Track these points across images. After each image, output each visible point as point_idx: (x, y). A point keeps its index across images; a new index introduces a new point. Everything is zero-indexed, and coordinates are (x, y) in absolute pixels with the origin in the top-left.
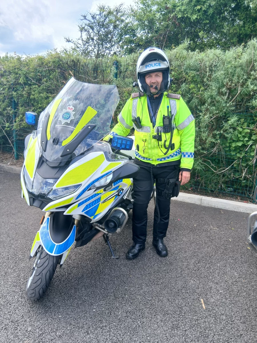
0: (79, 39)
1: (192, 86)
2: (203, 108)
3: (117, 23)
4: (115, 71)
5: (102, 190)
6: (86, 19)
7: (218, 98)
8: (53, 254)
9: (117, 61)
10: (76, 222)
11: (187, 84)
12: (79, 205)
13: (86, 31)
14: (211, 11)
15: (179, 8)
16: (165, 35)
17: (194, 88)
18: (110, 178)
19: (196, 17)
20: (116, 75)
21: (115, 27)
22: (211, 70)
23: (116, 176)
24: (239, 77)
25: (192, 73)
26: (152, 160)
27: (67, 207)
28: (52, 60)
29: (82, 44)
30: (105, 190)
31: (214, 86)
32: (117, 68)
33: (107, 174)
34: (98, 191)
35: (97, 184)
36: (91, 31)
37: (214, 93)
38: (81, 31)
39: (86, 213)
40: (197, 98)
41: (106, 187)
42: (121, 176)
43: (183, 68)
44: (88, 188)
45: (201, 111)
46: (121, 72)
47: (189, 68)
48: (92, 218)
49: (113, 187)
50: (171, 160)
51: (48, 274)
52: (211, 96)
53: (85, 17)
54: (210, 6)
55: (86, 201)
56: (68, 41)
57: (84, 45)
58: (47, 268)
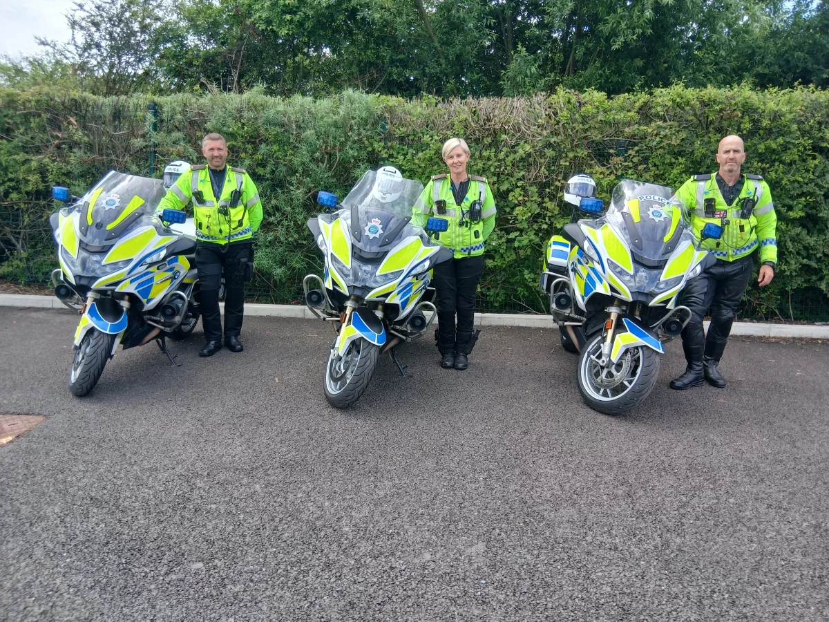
0: (69, 44)
1: (275, 148)
2: (294, 179)
3: (148, 21)
4: (153, 120)
5: (155, 267)
6: (84, 10)
7: (312, 166)
8: (108, 332)
9: (154, 102)
10: (125, 309)
11: (267, 145)
12: (131, 282)
13: (82, 28)
14: (309, 24)
15: (258, 14)
16: (239, 51)
17: (279, 151)
18: (163, 253)
19: (286, 32)
20: (155, 127)
21: (144, 28)
22: (299, 127)
23: (170, 251)
24: (335, 138)
25: (275, 130)
26: (219, 239)
27: (116, 284)
28: (34, 99)
29: (75, 52)
30: (158, 269)
31: (304, 148)
32: (156, 114)
33: (160, 249)
34: (151, 269)
35: (148, 260)
36: (93, 29)
37: (307, 160)
38: (73, 28)
39: (138, 292)
40: (285, 165)
41: (159, 264)
42: (175, 251)
43: (260, 122)
44: (140, 263)
45: (291, 184)
46: (162, 121)
47: (268, 122)
48: (144, 301)
49: (168, 267)
50: (240, 238)
51: (104, 353)
52: (303, 164)
53: (81, 6)
54: (307, 17)
55: (138, 278)
56: (43, 43)
57: (80, 55)
58: (103, 347)
